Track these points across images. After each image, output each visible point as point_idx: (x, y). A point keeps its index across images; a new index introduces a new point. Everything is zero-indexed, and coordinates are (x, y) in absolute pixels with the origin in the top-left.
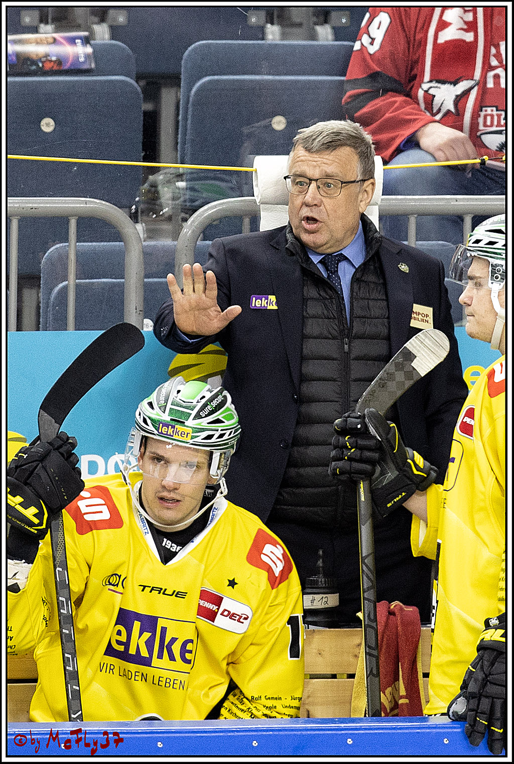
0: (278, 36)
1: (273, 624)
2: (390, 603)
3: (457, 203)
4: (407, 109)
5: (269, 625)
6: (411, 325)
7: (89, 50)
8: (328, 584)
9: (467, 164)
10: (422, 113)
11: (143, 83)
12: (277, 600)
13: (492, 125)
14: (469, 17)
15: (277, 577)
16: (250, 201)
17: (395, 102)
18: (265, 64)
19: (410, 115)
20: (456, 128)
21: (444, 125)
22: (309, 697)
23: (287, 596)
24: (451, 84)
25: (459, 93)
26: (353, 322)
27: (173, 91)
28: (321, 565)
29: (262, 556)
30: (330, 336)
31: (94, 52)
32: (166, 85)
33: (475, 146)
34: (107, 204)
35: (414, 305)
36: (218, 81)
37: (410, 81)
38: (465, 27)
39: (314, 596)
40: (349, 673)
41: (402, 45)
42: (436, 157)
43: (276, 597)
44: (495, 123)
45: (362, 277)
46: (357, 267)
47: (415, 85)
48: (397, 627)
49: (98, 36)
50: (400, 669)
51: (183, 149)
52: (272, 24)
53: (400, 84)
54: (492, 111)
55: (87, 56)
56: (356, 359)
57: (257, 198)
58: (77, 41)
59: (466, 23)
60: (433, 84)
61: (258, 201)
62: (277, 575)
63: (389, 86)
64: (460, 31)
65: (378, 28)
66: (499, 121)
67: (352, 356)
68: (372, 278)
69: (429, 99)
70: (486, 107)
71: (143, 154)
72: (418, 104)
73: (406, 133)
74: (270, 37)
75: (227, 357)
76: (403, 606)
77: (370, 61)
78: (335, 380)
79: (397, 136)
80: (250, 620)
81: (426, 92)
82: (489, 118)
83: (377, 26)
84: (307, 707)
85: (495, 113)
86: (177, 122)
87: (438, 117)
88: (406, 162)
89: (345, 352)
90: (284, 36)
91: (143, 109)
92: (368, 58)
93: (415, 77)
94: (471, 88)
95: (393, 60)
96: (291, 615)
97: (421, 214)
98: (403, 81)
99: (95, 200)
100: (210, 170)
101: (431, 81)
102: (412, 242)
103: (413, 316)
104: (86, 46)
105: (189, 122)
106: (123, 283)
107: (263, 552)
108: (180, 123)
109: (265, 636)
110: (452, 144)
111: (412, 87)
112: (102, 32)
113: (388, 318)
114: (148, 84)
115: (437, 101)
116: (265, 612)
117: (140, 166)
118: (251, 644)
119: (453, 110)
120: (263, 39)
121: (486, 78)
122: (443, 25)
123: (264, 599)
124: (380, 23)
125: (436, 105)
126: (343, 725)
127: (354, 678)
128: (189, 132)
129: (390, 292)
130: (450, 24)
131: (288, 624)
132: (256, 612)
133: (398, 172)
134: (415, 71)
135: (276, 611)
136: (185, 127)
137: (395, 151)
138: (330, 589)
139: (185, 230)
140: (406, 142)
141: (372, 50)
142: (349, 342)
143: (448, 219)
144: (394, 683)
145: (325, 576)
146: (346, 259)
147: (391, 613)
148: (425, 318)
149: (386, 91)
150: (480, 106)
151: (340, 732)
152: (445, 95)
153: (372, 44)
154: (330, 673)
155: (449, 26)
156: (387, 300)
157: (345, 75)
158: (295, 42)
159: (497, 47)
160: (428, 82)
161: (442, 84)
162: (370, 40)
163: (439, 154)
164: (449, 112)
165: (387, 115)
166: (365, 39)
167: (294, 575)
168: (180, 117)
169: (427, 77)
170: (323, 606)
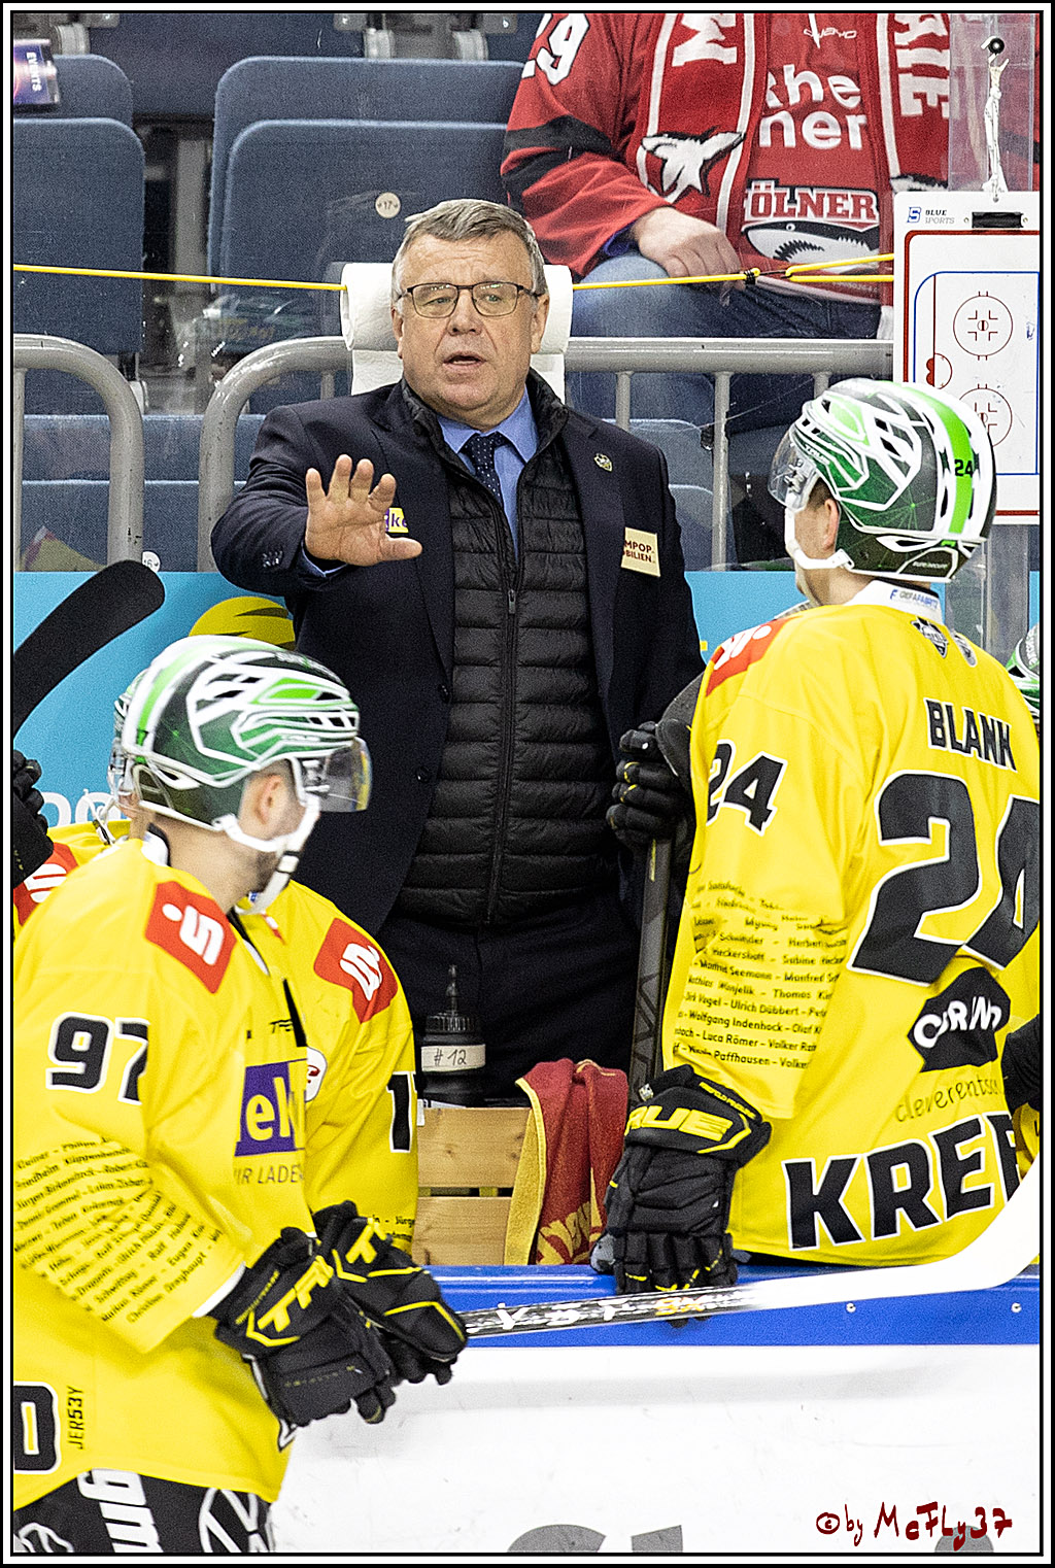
0: (387, 50)
1: (364, 1087)
2: (576, 1062)
3: (703, 351)
4: (617, 183)
5: (356, 1088)
6: (623, 566)
7: (50, 70)
8: (466, 1027)
9: (722, 282)
10: (644, 190)
11: (145, 131)
12: (370, 1043)
13: (767, 213)
14: (730, 21)
15: (369, 1002)
16: (333, 344)
17: (596, 170)
18: (364, 100)
19: (621, 193)
20: (704, 219)
21: (682, 211)
22: (429, 1228)
23: (388, 1037)
24: (696, 140)
25: (709, 155)
26: (524, 559)
27: (199, 145)
28: (453, 993)
29: (342, 963)
30: (484, 585)
31: (58, 74)
32: (186, 137)
33: (736, 249)
34: (80, 346)
35: (627, 529)
36: (280, 128)
37: (623, 134)
38: (723, 38)
39: (440, 1047)
40: (501, 1186)
41: (608, 69)
42: (668, 269)
43: (368, 1037)
44: (774, 209)
45: (534, 479)
46: (527, 461)
47: (632, 140)
48: (588, 1105)
49: (65, 47)
50: (592, 1180)
51: (217, 250)
52: (379, 28)
53: (605, 138)
54: (768, 187)
55: (46, 83)
56: (529, 626)
57: (348, 337)
58: (29, 55)
59: (723, 30)
60: (664, 139)
61: (348, 344)
62: (369, 998)
63: (584, 141)
64: (712, 45)
65: (567, 39)
66: (780, 206)
67: (522, 621)
68: (550, 481)
69: (657, 166)
70: (759, 179)
71: (144, 259)
72: (637, 174)
73: (615, 225)
74: (374, 51)
75: (291, 622)
76: (599, 1068)
77: (551, 97)
78: (490, 665)
79: (597, 232)
80: (323, 1077)
81: (651, 153)
82: (762, 200)
83: (564, 36)
84: (425, 1245)
85: (772, 191)
86: (207, 200)
87: (671, 199)
88: (615, 278)
89: (509, 615)
90: (398, 50)
91: (145, 177)
92: (547, 90)
93: (631, 127)
94: (732, 147)
95: (593, 96)
96: (396, 1073)
97: (639, 371)
98: (610, 133)
99: (59, 339)
100: (263, 288)
101: (659, 135)
102: (623, 420)
103: (625, 549)
104: (46, 64)
105: (228, 201)
106: (107, 487)
107: (344, 956)
108: (212, 204)
109: (351, 1108)
110: (696, 246)
111: (627, 143)
112: (74, 39)
113: (584, 552)
114: (155, 131)
115: (670, 170)
116: (348, 1064)
117: (139, 280)
118: (324, 1123)
119: (699, 187)
120: (362, 55)
121: (758, 128)
122: (682, 34)
123: (346, 1041)
124: (571, 28)
125: (669, 176)
126: (489, 1279)
127: (510, 1195)
128: (227, 219)
129: (584, 505)
130: (695, 32)
131: (390, 1089)
132: (332, 1063)
133: (599, 296)
134: (631, 116)
135: (368, 1063)
136: (220, 209)
137: (594, 257)
138: (469, 1038)
139: (219, 395)
140: (615, 241)
141: (555, 76)
142: (518, 597)
143: (686, 380)
144: (581, 1205)
145: (460, 1014)
146: (506, 442)
147: (578, 1081)
148: (645, 553)
149: (579, 151)
150: (746, 179)
151: (484, 1291)
152: (685, 159)
153: (554, 66)
154: (468, 1186)
155: (693, 36)
156: (580, 521)
157: (506, 122)
158: (418, 61)
159: (779, 74)
160: (654, 136)
161: (680, 139)
162: (552, 59)
163: (673, 264)
164: (690, 187)
165: (581, 194)
166: (544, 58)
167: (400, 1001)
168: (211, 194)
169: (653, 128)
170: (457, 1068)
